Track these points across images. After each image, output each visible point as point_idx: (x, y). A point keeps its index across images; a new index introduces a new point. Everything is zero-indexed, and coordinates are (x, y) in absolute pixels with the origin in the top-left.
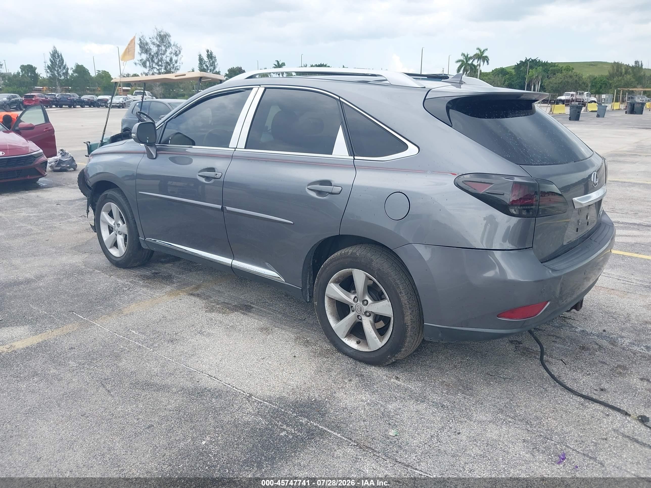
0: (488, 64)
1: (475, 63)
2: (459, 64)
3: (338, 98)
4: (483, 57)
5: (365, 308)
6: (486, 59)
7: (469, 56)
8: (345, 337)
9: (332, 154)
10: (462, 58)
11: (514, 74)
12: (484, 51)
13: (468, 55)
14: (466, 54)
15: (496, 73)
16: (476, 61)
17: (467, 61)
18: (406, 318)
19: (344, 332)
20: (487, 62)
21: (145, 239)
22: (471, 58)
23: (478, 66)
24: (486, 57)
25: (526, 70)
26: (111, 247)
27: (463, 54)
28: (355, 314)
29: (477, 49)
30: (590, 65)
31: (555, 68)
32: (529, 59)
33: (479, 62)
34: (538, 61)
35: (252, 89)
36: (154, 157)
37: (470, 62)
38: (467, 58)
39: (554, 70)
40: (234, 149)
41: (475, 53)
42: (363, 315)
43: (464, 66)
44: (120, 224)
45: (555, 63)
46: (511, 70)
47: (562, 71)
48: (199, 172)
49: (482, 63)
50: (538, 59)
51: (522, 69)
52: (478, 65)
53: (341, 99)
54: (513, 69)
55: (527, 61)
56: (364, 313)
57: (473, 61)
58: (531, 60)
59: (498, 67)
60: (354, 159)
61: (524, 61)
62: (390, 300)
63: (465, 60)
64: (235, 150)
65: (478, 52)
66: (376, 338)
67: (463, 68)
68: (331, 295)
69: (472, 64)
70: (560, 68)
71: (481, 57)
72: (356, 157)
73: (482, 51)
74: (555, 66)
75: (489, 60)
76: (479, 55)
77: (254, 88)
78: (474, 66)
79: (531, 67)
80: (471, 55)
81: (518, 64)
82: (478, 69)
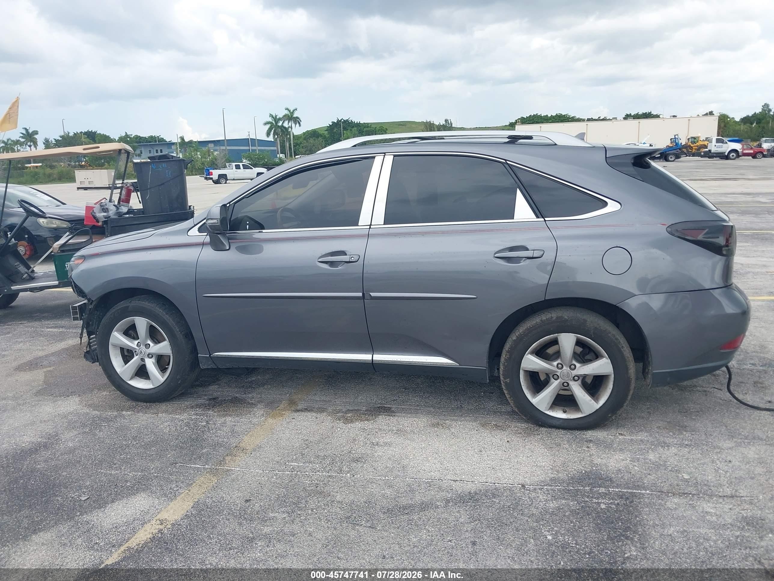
0: (300, 126)
1: (286, 124)
2: (268, 126)
3: (504, 161)
4: (294, 118)
5: (575, 373)
6: (297, 121)
7: (278, 117)
8: (549, 410)
9: (513, 219)
10: (270, 119)
11: (327, 136)
12: (293, 111)
13: (276, 116)
14: (274, 115)
15: (307, 136)
16: (286, 122)
17: (276, 123)
18: (630, 372)
19: (548, 404)
20: (299, 124)
21: (210, 355)
22: (280, 119)
23: (290, 129)
24: (297, 118)
25: (339, 131)
26: (131, 379)
27: (271, 116)
28: (560, 382)
29: (286, 110)
30: (399, 125)
31: (369, 129)
32: (341, 120)
33: (290, 124)
34: (350, 121)
35: (374, 157)
36: (228, 248)
37: (280, 124)
38: (276, 120)
39: (368, 131)
40: (368, 227)
41: (284, 114)
42: (571, 380)
43: (274, 129)
44: (149, 345)
45: (368, 124)
46: (323, 132)
47: (376, 132)
48: (319, 258)
49: (293, 125)
50: (350, 119)
51: (335, 131)
52: (289, 127)
53: (508, 162)
54: (326, 131)
55: (339, 121)
56: (572, 379)
57: (283, 123)
58: (343, 121)
59: (310, 129)
60: (545, 221)
61: (336, 122)
62: (609, 357)
63: (274, 122)
64: (370, 228)
65: (287, 112)
66: (591, 401)
67: (273, 131)
68: (530, 367)
69: (282, 126)
70: (373, 129)
71: (291, 117)
72: (546, 219)
73: (292, 111)
74: (368, 127)
75: (301, 121)
76: (289, 116)
77: (376, 157)
78: (285, 128)
79: (345, 129)
80: (280, 115)
81: (330, 125)
82: (290, 132)
